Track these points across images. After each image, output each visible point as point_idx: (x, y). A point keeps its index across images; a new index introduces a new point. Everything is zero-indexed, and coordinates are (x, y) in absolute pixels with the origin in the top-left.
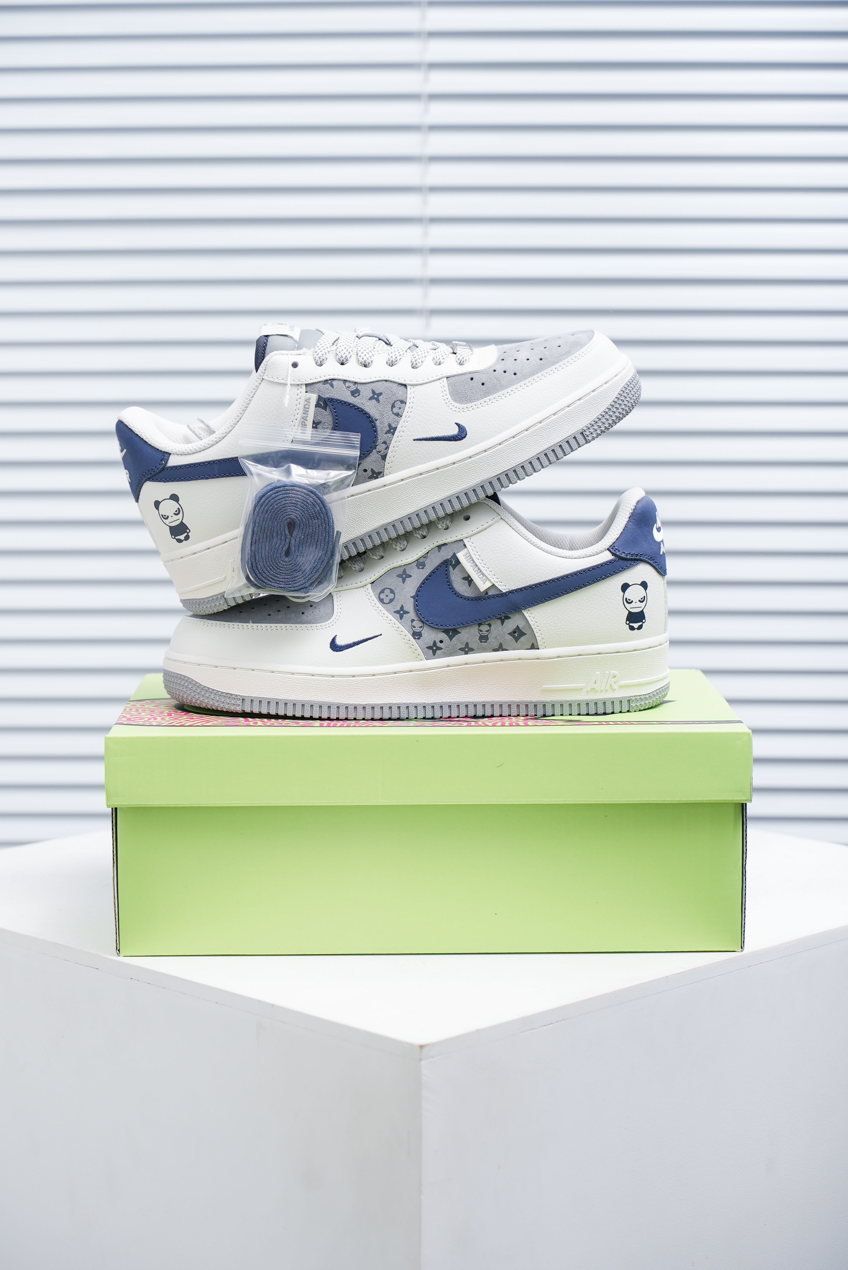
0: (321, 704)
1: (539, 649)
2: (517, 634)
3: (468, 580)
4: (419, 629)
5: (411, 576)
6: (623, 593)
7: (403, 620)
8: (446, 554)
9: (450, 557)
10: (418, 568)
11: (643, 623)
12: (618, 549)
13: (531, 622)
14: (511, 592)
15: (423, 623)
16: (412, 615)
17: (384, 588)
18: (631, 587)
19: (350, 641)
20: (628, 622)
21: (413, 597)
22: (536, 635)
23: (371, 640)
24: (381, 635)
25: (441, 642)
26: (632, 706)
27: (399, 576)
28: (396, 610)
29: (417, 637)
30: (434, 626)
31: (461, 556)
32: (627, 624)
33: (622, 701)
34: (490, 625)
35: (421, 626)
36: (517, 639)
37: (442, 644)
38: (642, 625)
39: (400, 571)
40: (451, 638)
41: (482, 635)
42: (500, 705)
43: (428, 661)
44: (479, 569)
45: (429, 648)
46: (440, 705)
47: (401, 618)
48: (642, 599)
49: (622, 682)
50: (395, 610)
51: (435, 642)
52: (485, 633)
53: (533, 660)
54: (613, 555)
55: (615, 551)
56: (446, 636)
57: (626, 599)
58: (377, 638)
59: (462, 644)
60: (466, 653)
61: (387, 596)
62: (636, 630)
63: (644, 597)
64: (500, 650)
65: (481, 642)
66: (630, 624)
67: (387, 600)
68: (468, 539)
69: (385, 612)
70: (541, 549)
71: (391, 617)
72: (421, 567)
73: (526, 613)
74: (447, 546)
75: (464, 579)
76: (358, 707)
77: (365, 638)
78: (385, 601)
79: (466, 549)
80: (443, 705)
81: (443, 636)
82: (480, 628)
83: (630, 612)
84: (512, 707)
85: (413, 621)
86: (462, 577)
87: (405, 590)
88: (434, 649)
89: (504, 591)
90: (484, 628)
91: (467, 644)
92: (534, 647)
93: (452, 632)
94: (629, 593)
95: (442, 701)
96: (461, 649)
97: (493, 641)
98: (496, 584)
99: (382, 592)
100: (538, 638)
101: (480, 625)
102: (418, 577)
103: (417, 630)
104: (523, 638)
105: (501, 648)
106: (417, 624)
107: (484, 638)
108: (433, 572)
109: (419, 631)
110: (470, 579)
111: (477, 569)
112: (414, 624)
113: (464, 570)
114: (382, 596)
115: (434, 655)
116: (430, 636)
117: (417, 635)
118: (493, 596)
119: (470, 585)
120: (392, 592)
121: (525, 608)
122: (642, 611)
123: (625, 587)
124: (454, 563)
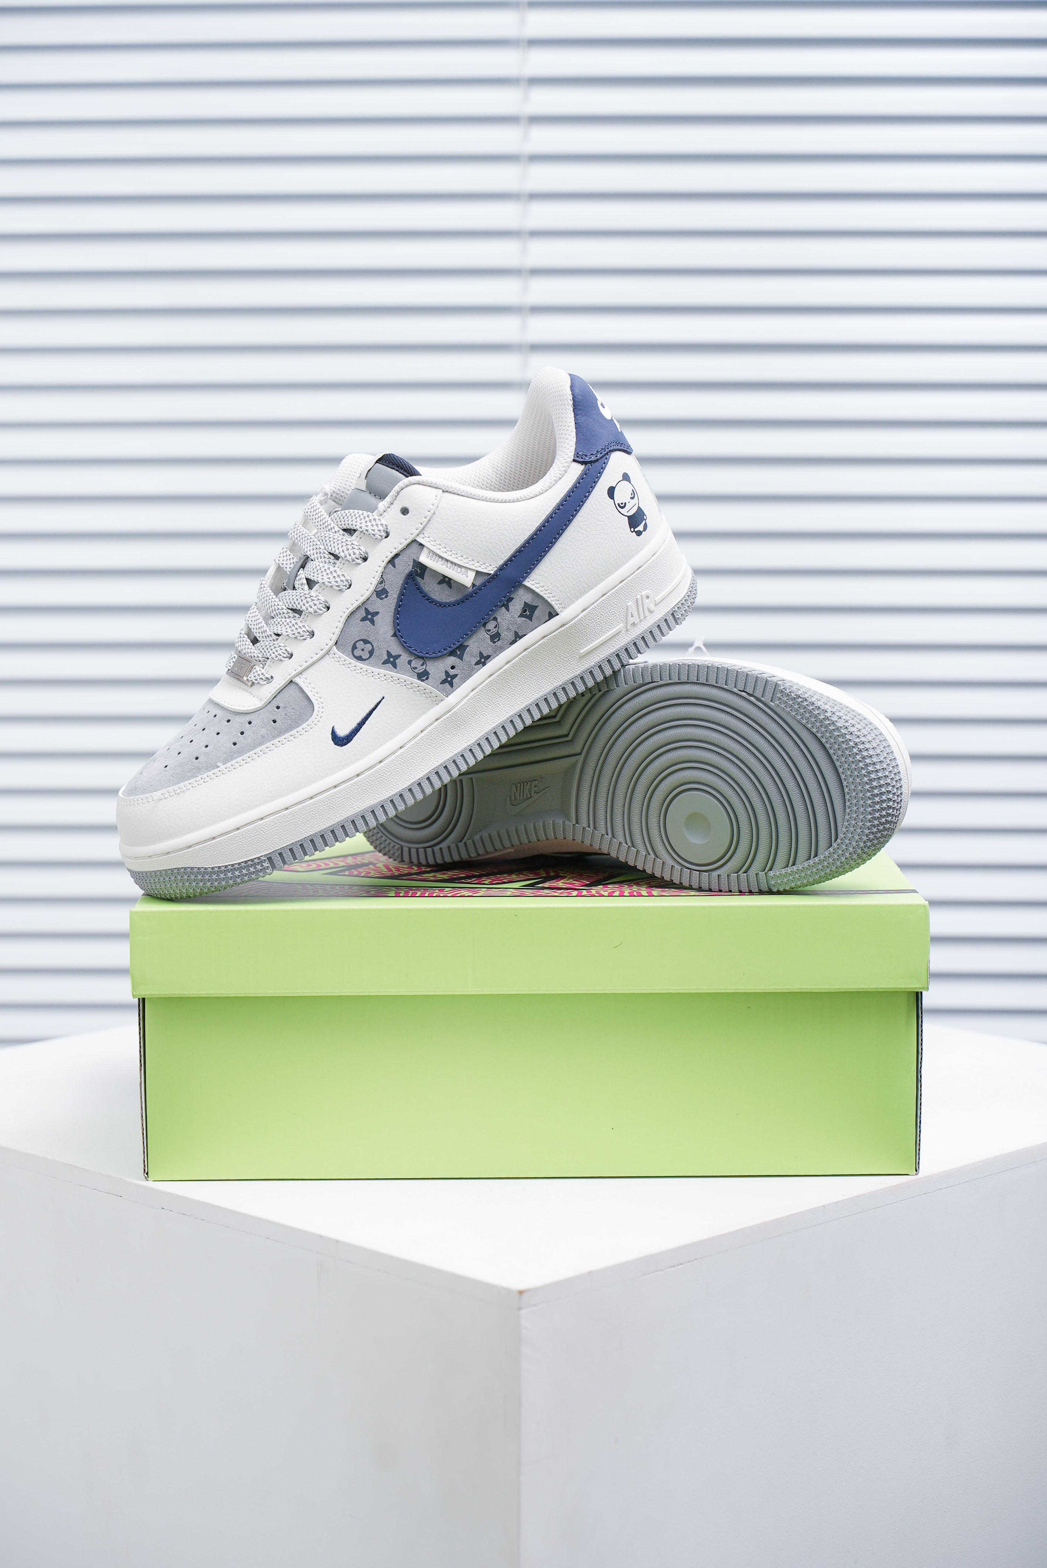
0: (363, 813)
1: (558, 614)
2: (529, 611)
3: (446, 581)
4: (422, 667)
5: (378, 613)
6: (613, 500)
7: (398, 668)
8: (404, 567)
9: (411, 567)
10: (382, 599)
11: (645, 520)
12: (584, 453)
13: (537, 590)
14: (501, 569)
15: (422, 658)
16: (405, 657)
17: (353, 642)
18: (616, 487)
19: (353, 725)
20: (632, 530)
21: (395, 635)
22: (549, 600)
23: (376, 710)
24: (383, 698)
25: (453, 667)
26: (678, 618)
27: (364, 619)
28: (384, 660)
29: (424, 678)
30: (437, 657)
31: (424, 559)
32: (632, 532)
33: (666, 619)
34: (495, 619)
35: (422, 663)
36: (530, 618)
37: (455, 670)
38: (646, 522)
39: (363, 613)
40: (461, 657)
41: (492, 634)
42: (544, 699)
43: (450, 697)
44: (452, 563)
45: (443, 682)
46: (485, 738)
47: (395, 666)
48: (632, 495)
49: (658, 598)
50: (382, 662)
51: (447, 673)
52: (494, 630)
53: (558, 631)
54: (582, 465)
55: (582, 458)
56: (455, 658)
57: (619, 504)
58: (381, 704)
59: (476, 657)
60: (484, 664)
61: (363, 650)
62: (643, 532)
63: (633, 490)
64: (518, 639)
65: (494, 642)
66: (636, 530)
67: (365, 655)
68: (422, 536)
69: (373, 669)
70: (505, 502)
71: (383, 671)
72: (383, 596)
73: (527, 583)
74: (400, 557)
75: (440, 583)
76: (403, 793)
77: (367, 711)
78: (364, 657)
79: (425, 549)
80: (488, 736)
81: (451, 660)
82: (486, 628)
83: (628, 517)
84: (558, 694)
85: (410, 662)
86: (437, 582)
87: (381, 632)
88: (449, 681)
89: (492, 572)
90: (491, 625)
91: (481, 654)
92: (552, 614)
93: (458, 650)
94: (619, 497)
95: (484, 732)
96: (477, 663)
97: (506, 635)
98: (480, 569)
99: (354, 647)
100: (553, 603)
101: (484, 625)
102: (386, 609)
103: (421, 669)
104: (536, 613)
105: (518, 637)
106: (416, 663)
107: (495, 637)
108: (402, 594)
109: (423, 670)
110: (447, 579)
111: (451, 565)
112: (413, 664)
113: (435, 573)
114: (357, 653)
115: (452, 687)
116: (437, 669)
117: (423, 676)
118: (484, 585)
119: (451, 587)
120: (366, 642)
121: (525, 578)
122: (639, 508)
123: (611, 492)
124: (419, 571)
